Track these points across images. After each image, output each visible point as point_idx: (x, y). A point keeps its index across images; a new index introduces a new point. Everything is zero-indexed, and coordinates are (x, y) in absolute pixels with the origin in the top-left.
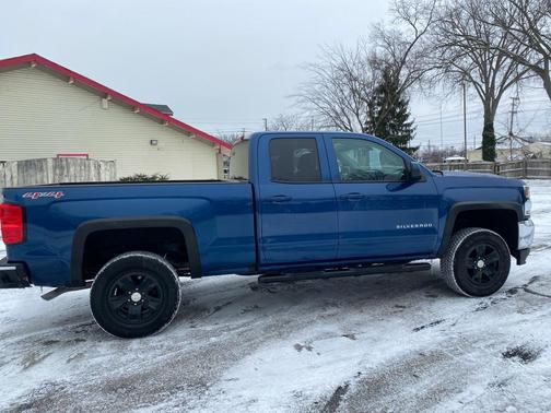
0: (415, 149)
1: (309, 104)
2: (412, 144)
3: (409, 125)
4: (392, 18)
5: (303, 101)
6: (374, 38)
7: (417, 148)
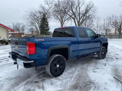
0: (50, 32)
1: (27, 20)
2: (49, 31)
3: (49, 27)
4: (45, 3)
5: (25, 19)
6: (40, 7)
7: (51, 32)
